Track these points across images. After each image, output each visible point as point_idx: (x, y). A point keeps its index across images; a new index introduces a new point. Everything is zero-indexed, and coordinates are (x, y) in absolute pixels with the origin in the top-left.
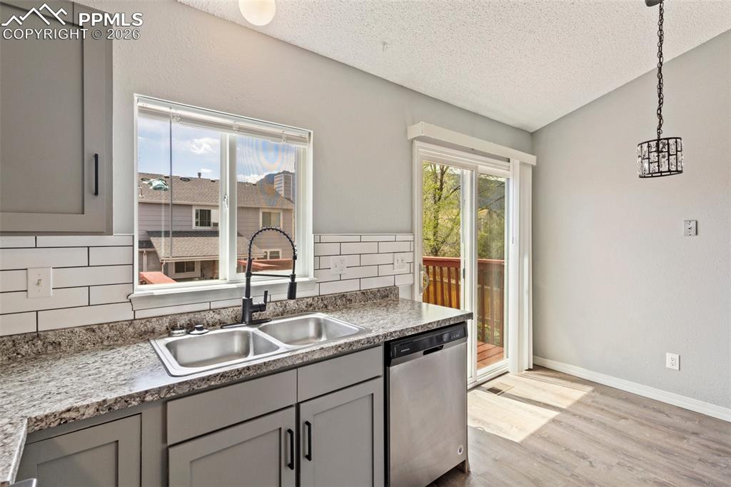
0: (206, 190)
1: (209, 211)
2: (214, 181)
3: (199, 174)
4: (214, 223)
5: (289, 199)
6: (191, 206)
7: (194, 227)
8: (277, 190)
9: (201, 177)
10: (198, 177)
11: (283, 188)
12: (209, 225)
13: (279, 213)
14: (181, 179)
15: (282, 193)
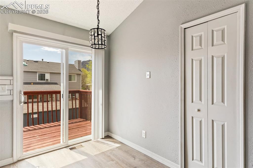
0: (44, 66)
1: (44, 75)
2: (48, 63)
3: (43, 60)
4: (46, 79)
5: (80, 70)
6: (36, 72)
7: (38, 81)
8: (75, 66)
9: (43, 61)
10: (42, 61)
11: (77, 66)
12: (44, 80)
13: (75, 76)
14: (34, 61)
15: (77, 68)
